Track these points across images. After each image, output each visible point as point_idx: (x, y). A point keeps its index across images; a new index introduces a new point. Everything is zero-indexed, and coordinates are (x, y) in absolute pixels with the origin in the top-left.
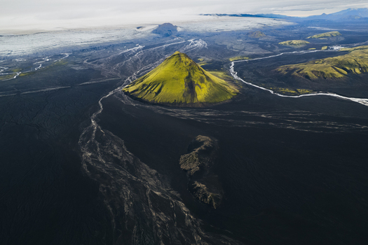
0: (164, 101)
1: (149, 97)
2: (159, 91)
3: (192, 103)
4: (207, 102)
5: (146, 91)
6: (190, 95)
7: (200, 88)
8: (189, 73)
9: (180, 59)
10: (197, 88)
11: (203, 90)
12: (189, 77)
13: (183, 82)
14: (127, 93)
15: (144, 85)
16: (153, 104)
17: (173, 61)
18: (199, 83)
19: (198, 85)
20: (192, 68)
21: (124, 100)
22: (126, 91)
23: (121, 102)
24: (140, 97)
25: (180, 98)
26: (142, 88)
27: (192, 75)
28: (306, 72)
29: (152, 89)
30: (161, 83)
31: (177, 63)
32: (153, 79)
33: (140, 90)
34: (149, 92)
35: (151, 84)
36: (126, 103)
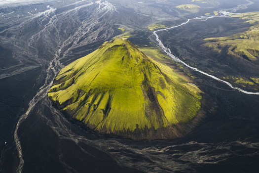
2: (108, 107)
3: (162, 128)
4: (180, 123)
5: (87, 106)
6: (154, 113)
7: (164, 97)
8: (145, 75)
9: (128, 54)
10: (159, 98)
11: (168, 99)
12: (145, 82)
13: (140, 92)
15: (80, 91)
17: (117, 55)
18: (161, 90)
19: (159, 92)
20: (147, 67)
21: (56, 125)
22: (55, 99)
23: (52, 130)
24: (79, 117)
25: (142, 119)
26: (77, 96)
27: (148, 77)
28: (241, 50)
29: (96, 103)
30: (106, 92)
31: (124, 59)
32: (92, 84)
33: (75, 100)
34: (92, 108)
35: (91, 92)
36: (61, 133)
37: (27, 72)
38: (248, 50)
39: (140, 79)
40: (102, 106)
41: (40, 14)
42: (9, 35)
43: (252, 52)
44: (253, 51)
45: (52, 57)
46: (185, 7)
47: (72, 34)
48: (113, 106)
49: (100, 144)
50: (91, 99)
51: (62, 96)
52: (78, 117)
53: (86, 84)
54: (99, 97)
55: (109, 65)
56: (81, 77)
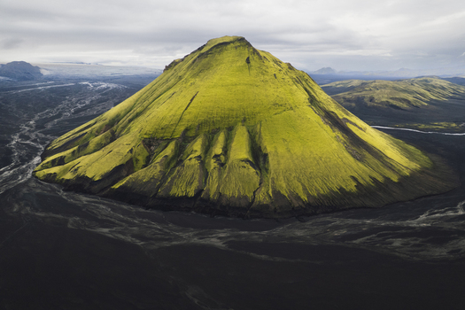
5: (191, 162)
6: (366, 153)
7: (360, 128)
8: (306, 90)
11: (370, 132)
12: (312, 101)
13: (313, 116)
15: (149, 143)
19: (347, 120)
20: (301, 77)
22: (69, 176)
30: (236, 123)
32: (187, 117)
34: (213, 164)
35: (191, 134)
38: (391, 99)
39: (302, 94)
40: (241, 152)
48: (269, 146)
51: (94, 165)
52: (177, 191)
53: (165, 123)
54: (221, 138)
55: (217, 77)
56: (141, 118)
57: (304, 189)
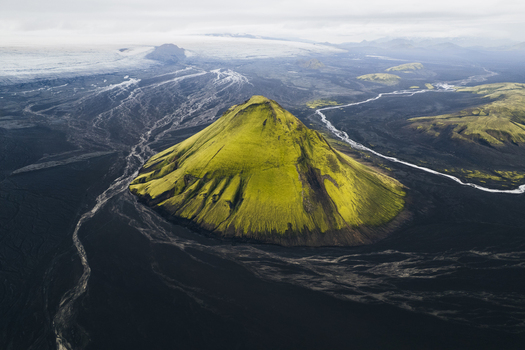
0: (261, 227)
1: (216, 216)
2: (238, 197)
3: (334, 231)
4: (367, 225)
5: (200, 197)
6: (320, 207)
7: (336, 185)
8: (303, 149)
9: (273, 115)
10: (328, 186)
11: (343, 188)
12: (303, 159)
13: (293, 173)
14: (145, 199)
15: (188, 178)
16: (234, 238)
17: (255, 119)
18: (330, 173)
19: (328, 177)
20: (306, 136)
21: (144, 226)
22: (142, 193)
23: (139, 232)
24: (187, 214)
25: (299, 216)
26: (183, 185)
27: (309, 152)
28: (476, 132)
29: (217, 192)
30: (236, 174)
31: (267, 124)
32: (211, 164)
33: (179, 191)
34: (210, 200)
35: (209, 177)
36: (153, 236)
37: (91, 159)
38: (487, 131)
39: (295, 153)
40: (229, 195)
41: (112, 87)
42: (60, 114)
43: (495, 134)
44: (497, 132)
45: (136, 141)
46: (373, 77)
47: (171, 112)
48: (247, 194)
49: (224, 251)
50: (208, 187)
51: (156, 187)
52: (184, 215)
53: (199, 166)
54: (223, 183)
55: (240, 135)
56: (191, 157)
57: (250, 226)
